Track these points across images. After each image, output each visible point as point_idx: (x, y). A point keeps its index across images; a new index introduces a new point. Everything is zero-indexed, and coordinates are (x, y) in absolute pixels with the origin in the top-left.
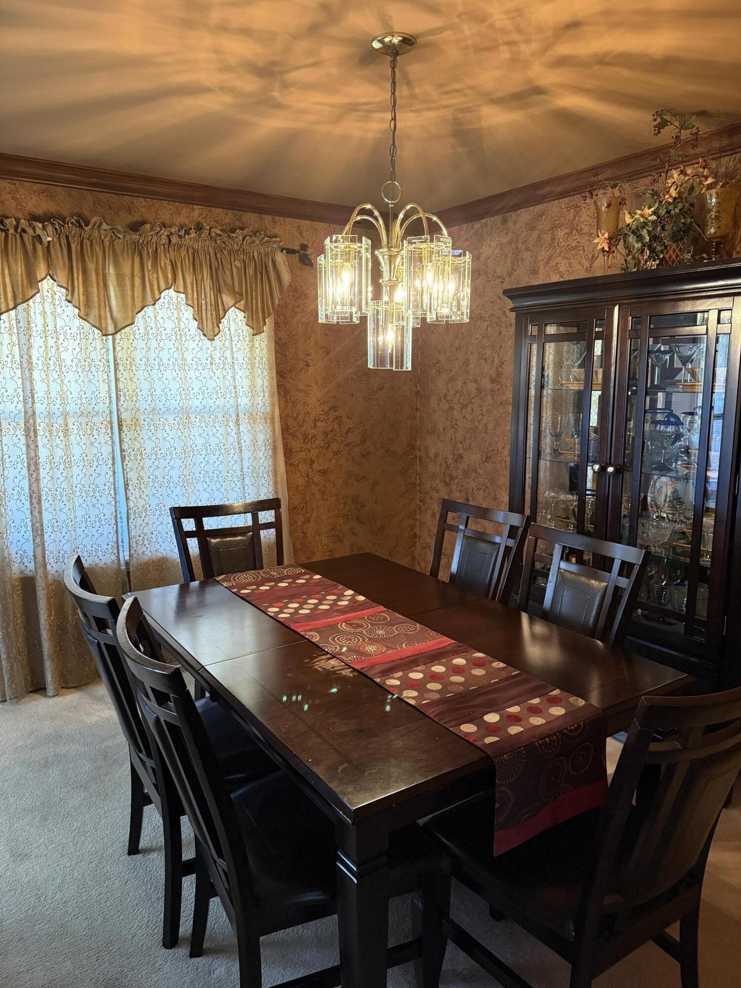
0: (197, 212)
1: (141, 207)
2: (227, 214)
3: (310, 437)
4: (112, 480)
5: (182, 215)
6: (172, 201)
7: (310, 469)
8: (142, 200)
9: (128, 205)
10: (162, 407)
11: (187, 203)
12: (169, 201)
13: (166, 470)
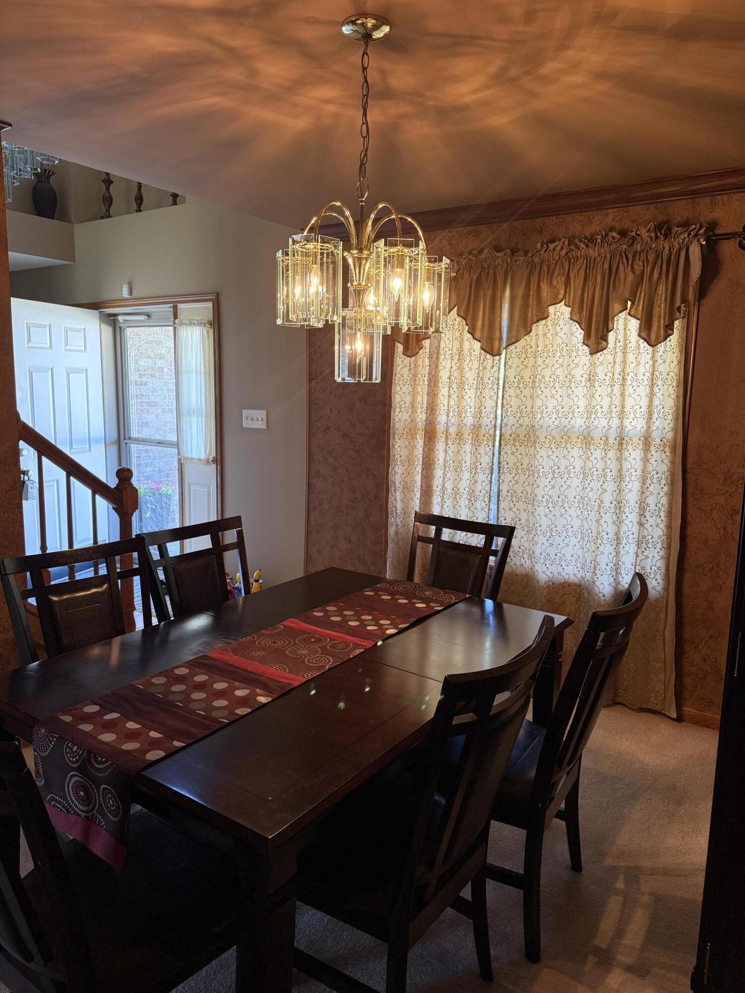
0: (611, 216)
1: (553, 225)
2: (648, 210)
3: (735, 478)
4: (488, 488)
5: (594, 224)
6: (584, 211)
7: (730, 521)
8: (554, 218)
9: (540, 226)
10: (551, 424)
11: (599, 210)
12: (580, 212)
13: (563, 489)
